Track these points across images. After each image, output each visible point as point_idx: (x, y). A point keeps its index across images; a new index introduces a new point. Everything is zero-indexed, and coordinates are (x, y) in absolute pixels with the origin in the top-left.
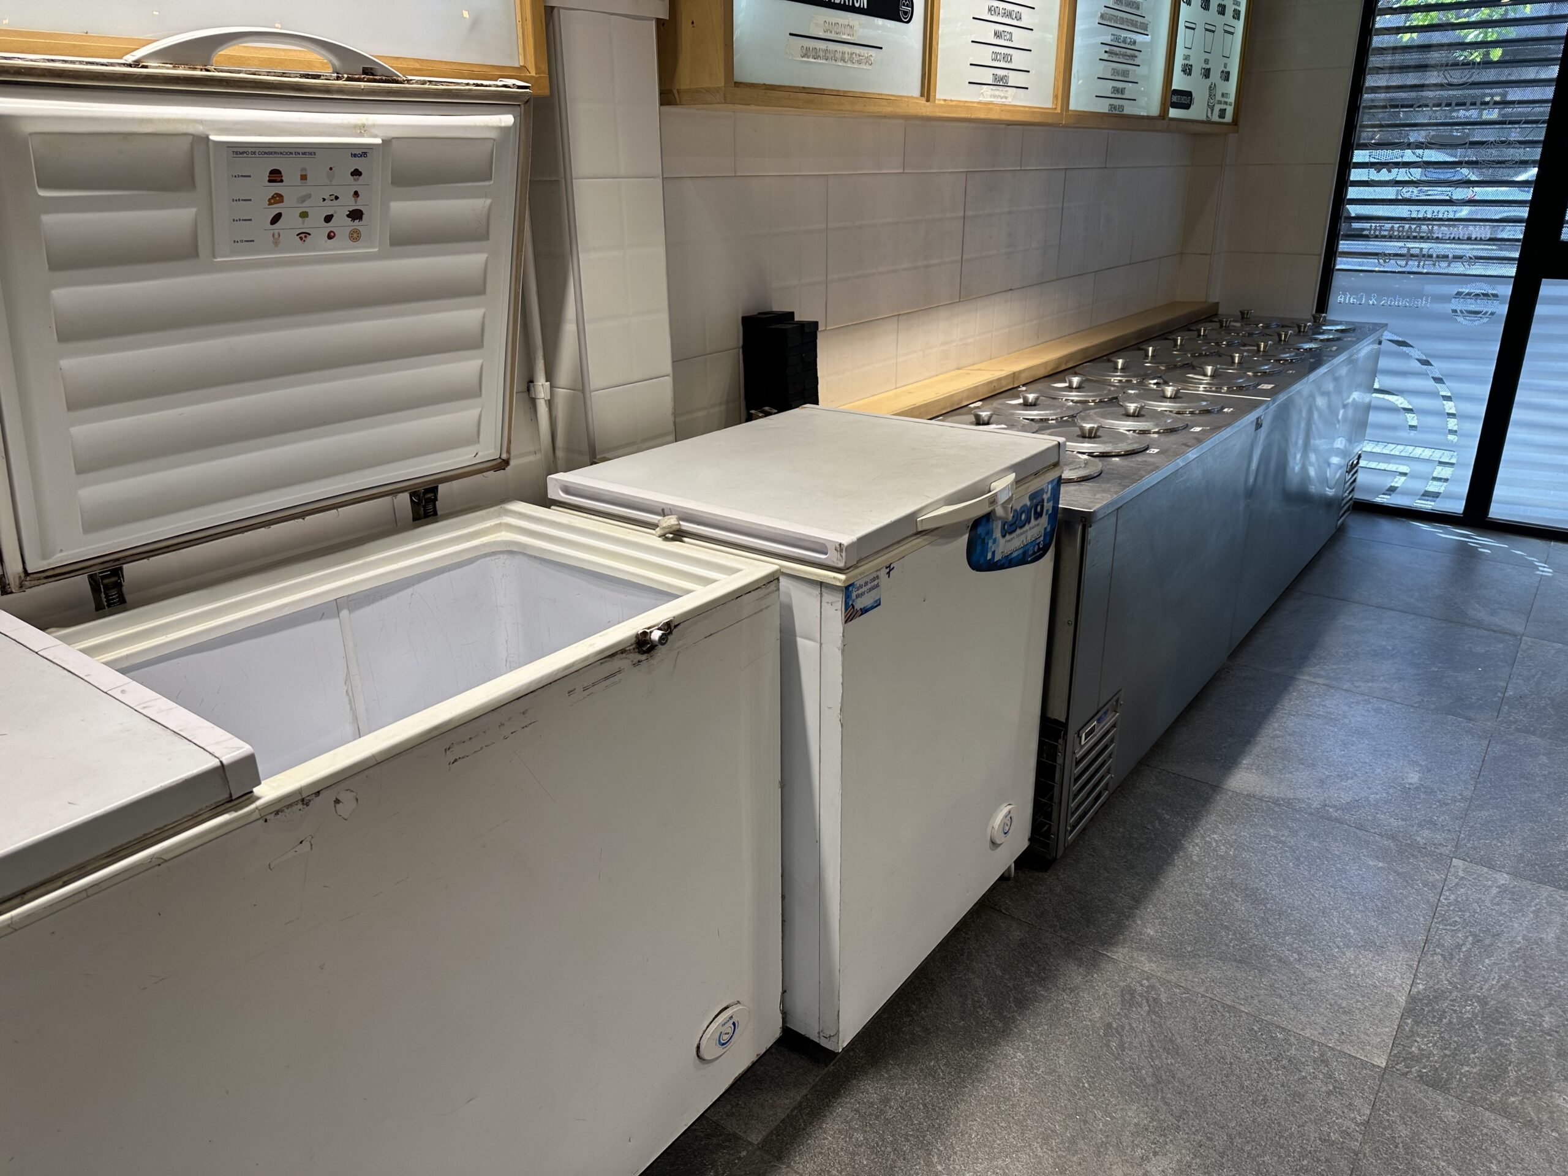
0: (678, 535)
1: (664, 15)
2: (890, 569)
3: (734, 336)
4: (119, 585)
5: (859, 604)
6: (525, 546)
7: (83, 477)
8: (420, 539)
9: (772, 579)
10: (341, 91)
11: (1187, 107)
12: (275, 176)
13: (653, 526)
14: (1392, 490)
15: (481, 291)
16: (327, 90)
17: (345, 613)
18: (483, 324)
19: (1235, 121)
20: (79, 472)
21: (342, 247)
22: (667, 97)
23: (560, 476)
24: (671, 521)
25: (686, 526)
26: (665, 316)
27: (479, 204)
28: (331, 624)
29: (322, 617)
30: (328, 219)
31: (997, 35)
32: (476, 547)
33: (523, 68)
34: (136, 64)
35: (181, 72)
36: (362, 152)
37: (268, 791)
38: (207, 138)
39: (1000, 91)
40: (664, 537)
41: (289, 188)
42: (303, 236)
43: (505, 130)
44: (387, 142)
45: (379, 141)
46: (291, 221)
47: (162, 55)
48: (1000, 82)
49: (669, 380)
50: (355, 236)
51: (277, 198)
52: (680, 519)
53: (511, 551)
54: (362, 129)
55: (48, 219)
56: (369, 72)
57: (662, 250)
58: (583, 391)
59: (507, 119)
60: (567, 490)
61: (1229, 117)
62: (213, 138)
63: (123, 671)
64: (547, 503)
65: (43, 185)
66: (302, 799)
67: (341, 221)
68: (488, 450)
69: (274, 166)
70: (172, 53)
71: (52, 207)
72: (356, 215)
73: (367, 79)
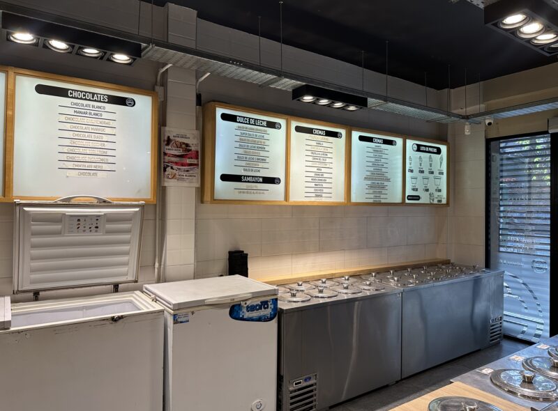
2: (193, 313)
4: (37, 296)
5: (179, 320)
7: (31, 273)
9: (162, 311)
10: (98, 205)
11: (418, 200)
12: (79, 220)
14: (523, 332)
15: (129, 243)
18: (131, 249)
19: (448, 203)
21: (93, 233)
27: (129, 225)
30: (90, 228)
31: (316, 185)
33: (151, 199)
34: (55, 202)
35: (64, 203)
36: (99, 216)
37: (12, 329)
38: (65, 214)
39: (317, 198)
41: (82, 223)
42: (84, 231)
43: (136, 212)
44: (105, 214)
45: (103, 214)
46: (82, 228)
47: (61, 200)
48: (317, 196)
49: (193, 266)
50: (96, 231)
51: (79, 224)
54: (100, 212)
55: (33, 227)
56: (105, 201)
57: (193, 235)
58: (165, 266)
59: (137, 209)
60: (146, 289)
61: (444, 201)
62: (67, 214)
64: (143, 291)
65: (33, 221)
66: (19, 332)
67: (93, 228)
68: (130, 278)
69: (79, 218)
70: (63, 200)
71: (33, 225)
72: (97, 227)
73: (104, 203)
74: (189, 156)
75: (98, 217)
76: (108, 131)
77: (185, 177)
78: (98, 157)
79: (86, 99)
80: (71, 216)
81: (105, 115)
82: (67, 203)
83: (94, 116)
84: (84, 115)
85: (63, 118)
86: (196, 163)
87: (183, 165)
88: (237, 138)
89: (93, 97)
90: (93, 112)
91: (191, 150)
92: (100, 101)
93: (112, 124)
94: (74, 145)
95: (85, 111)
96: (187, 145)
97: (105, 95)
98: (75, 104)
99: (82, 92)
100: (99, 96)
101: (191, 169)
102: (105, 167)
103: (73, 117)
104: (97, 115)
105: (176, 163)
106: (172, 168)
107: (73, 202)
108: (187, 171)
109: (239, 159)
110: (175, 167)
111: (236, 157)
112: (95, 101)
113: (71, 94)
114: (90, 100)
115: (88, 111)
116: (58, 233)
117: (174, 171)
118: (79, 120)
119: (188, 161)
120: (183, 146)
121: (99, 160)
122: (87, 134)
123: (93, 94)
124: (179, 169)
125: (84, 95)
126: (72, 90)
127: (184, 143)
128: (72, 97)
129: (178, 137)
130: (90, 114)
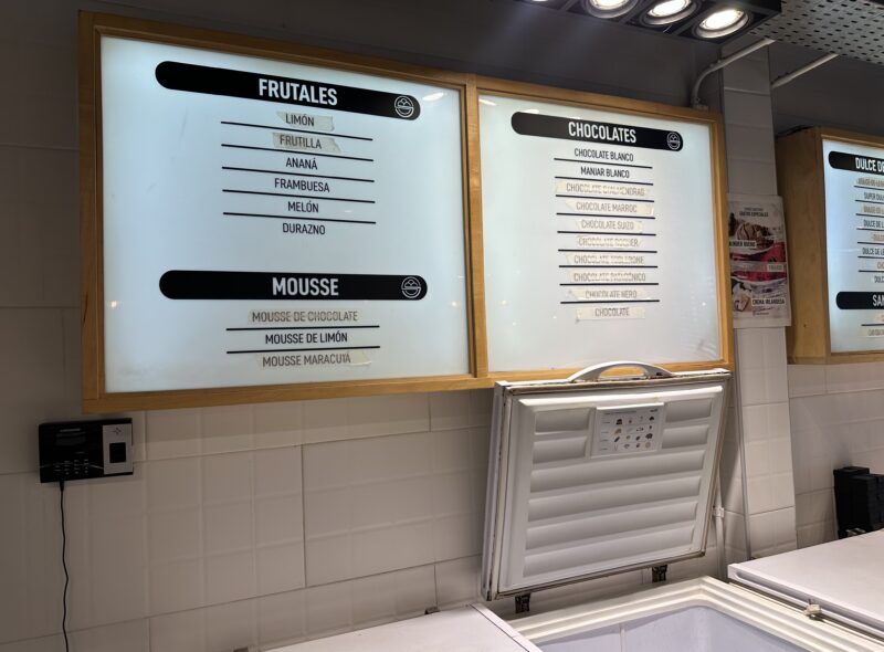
0: (819, 617)
1: (789, 324)
3: (829, 482)
4: (528, 601)
6: (716, 605)
7: (528, 551)
8: (659, 593)
10: (648, 384)
12: (619, 422)
13: (803, 608)
15: (701, 468)
16: (642, 384)
17: (623, 631)
18: (700, 484)
20: (527, 548)
21: (643, 450)
22: (791, 361)
23: (734, 565)
24: (816, 608)
25: (824, 612)
26: (791, 474)
27: (703, 427)
28: (616, 636)
29: (613, 632)
30: (638, 438)
32: (687, 602)
33: (723, 361)
34: (573, 382)
35: (589, 383)
36: (655, 409)
38: (595, 409)
40: (810, 616)
41: (624, 427)
42: (627, 446)
43: (718, 394)
44: (666, 404)
45: (662, 404)
46: (623, 440)
47: (581, 377)
49: (793, 509)
50: (648, 445)
51: (619, 431)
52: (821, 607)
53: (708, 607)
54: (655, 400)
55: (536, 444)
56: (659, 374)
57: (789, 439)
58: (744, 515)
59: (719, 388)
60: (740, 575)
62: (598, 408)
63: (538, 645)
64: (727, 581)
65: (538, 430)
67: (644, 440)
68: (695, 547)
69: (620, 418)
70: (586, 377)
71: (540, 438)
72: (649, 436)
73: (659, 377)
74: (770, 256)
75: (652, 413)
76: (641, 209)
77: (766, 306)
78: (628, 270)
79: (599, 141)
80: (608, 413)
81: (635, 175)
82: (593, 383)
83: (615, 178)
84: (598, 177)
85: (562, 187)
86: (782, 271)
87: (761, 277)
88: (860, 208)
89: (611, 136)
90: (613, 168)
91: (771, 242)
92: (624, 143)
93: (648, 193)
94: (586, 247)
95: (600, 166)
96: (765, 231)
97: (630, 128)
98: (582, 153)
99: (591, 123)
100: (621, 130)
101: (776, 286)
102: (642, 293)
103: (580, 182)
104: (619, 174)
105: (749, 275)
106: (742, 287)
107: (604, 379)
108: (769, 291)
109: (866, 255)
110: (747, 283)
111: (859, 250)
112: (615, 142)
113: (574, 129)
114: (606, 141)
115: (605, 167)
116: (579, 455)
117: (746, 292)
118: (590, 188)
119: (770, 268)
120: (758, 233)
121: (629, 279)
122: (606, 220)
123: (611, 126)
124: (755, 287)
125: (596, 132)
126: (575, 121)
127: (759, 228)
128: (575, 138)
129: (748, 214)
130: (609, 172)
